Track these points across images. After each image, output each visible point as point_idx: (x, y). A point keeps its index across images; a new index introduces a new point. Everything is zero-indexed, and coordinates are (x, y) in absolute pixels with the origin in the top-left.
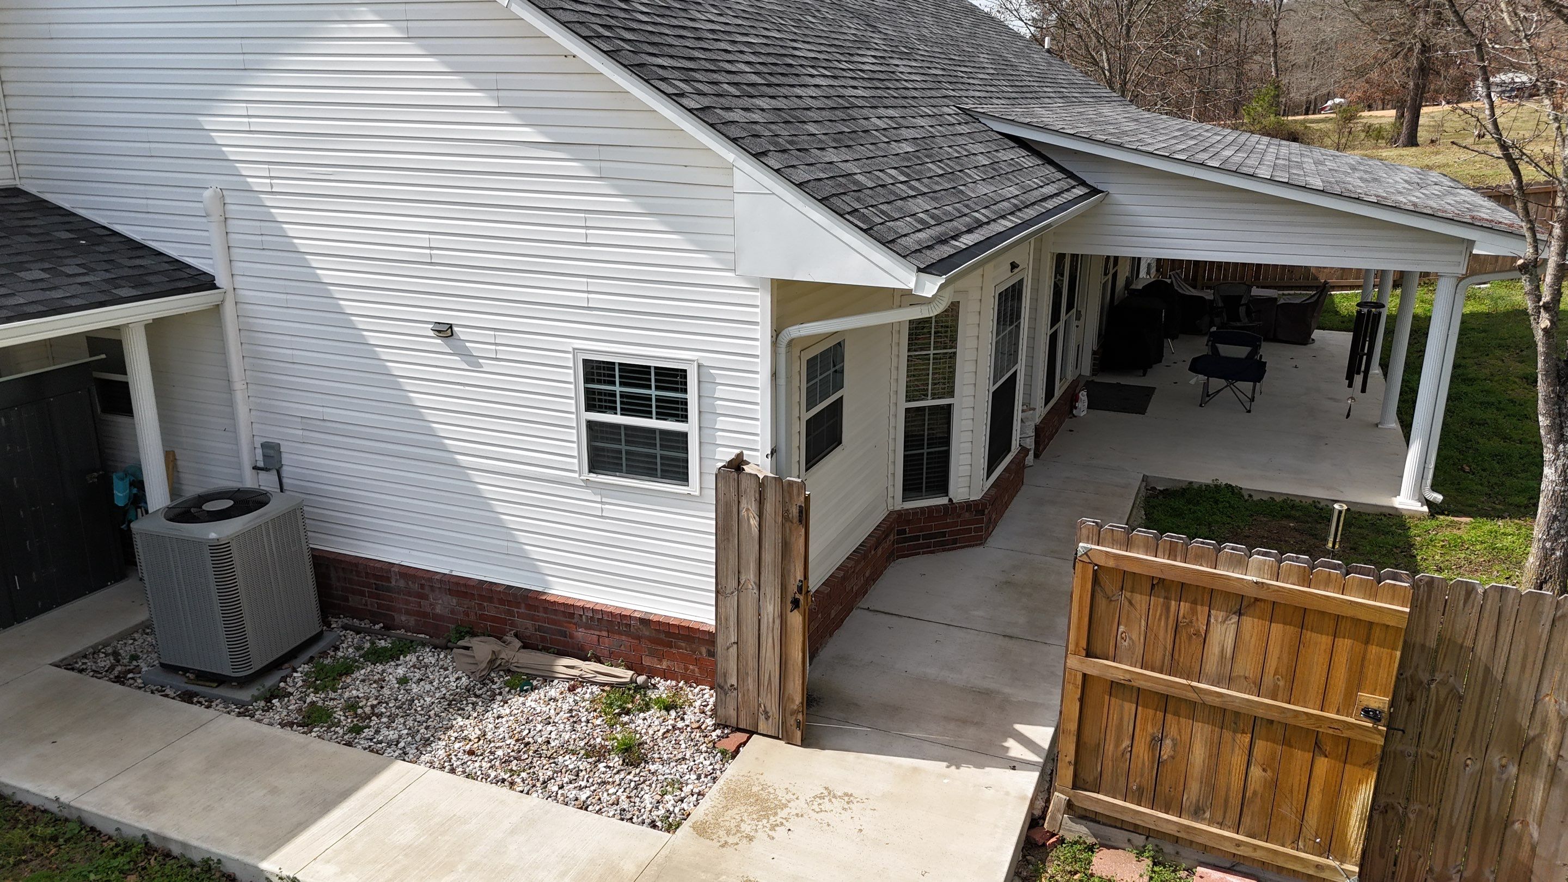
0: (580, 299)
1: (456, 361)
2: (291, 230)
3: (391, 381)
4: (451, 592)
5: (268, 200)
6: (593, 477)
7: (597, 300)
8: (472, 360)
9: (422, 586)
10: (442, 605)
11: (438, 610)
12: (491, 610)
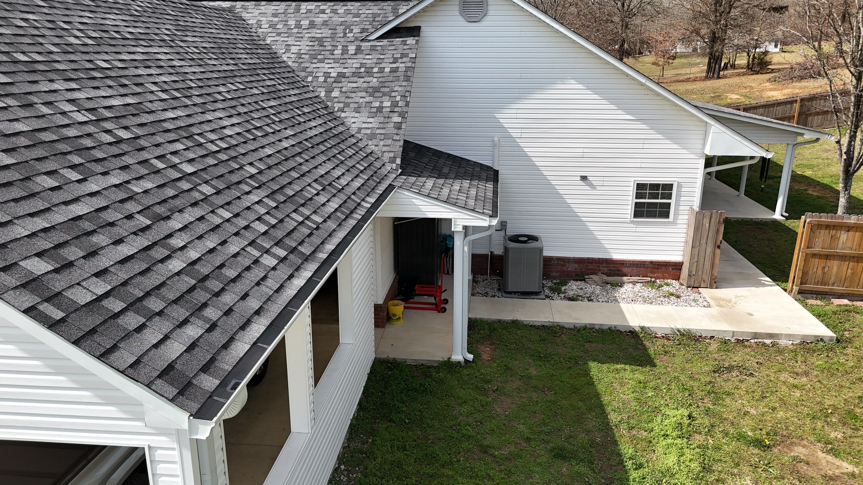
0: (638, 165)
1: (587, 188)
2: (526, 150)
3: (560, 196)
4: (576, 262)
5: (518, 140)
6: (635, 219)
7: (643, 165)
8: (593, 187)
9: (564, 262)
10: (571, 267)
11: (569, 269)
12: (591, 266)
